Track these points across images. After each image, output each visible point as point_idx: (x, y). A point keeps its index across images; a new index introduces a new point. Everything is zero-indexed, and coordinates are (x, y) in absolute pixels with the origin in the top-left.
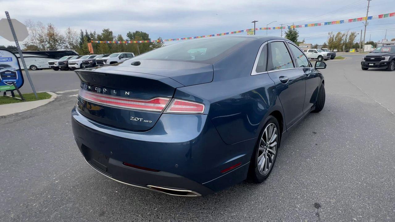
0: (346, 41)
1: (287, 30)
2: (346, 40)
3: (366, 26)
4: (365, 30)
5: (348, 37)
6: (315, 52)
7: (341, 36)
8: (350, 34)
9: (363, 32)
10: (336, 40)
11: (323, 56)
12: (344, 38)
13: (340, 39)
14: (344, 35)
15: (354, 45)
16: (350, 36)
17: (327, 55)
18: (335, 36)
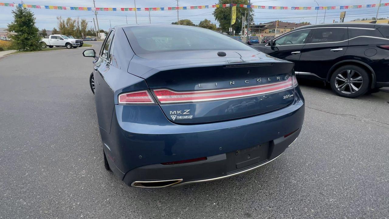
0: (79, 28)
1: (15, 9)
2: (78, 26)
3: (96, 15)
4: (97, 18)
5: (80, 24)
6: (60, 39)
7: (72, 23)
8: (80, 21)
9: (95, 20)
10: (67, 25)
11: (71, 43)
12: (75, 24)
13: (73, 26)
14: (75, 21)
15: (87, 32)
16: (82, 23)
17: (76, 42)
18: (65, 22)
